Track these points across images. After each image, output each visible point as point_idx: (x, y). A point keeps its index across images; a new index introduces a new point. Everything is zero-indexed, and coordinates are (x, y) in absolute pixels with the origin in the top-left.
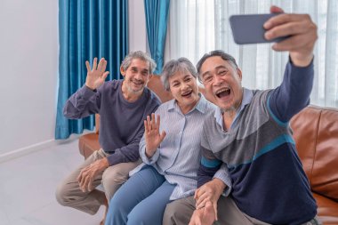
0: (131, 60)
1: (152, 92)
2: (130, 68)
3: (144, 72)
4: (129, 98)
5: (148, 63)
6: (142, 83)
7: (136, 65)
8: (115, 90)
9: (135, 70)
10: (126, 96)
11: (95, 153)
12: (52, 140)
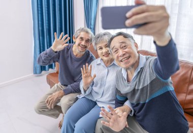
0: (80, 32)
1: (91, 53)
2: (79, 37)
3: (88, 41)
4: (77, 55)
5: (90, 35)
6: (86, 47)
7: (83, 36)
8: (69, 50)
9: (82, 39)
10: (75, 54)
11: (56, 85)
12: (32, 74)
